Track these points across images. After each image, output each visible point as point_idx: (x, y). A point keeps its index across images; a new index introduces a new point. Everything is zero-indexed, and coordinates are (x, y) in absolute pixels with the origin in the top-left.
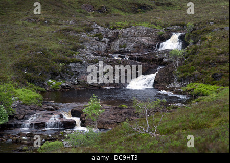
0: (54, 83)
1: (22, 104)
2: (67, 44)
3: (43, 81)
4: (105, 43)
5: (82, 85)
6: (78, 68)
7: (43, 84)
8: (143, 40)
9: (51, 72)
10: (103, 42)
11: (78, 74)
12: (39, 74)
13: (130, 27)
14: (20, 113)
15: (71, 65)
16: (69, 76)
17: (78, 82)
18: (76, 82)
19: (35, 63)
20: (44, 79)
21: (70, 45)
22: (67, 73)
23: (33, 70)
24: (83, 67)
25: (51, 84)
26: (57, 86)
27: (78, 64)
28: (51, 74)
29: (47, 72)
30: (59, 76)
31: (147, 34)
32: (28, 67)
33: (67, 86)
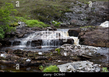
0: (56, 23)
1: (26, 27)
2: (64, 5)
3: (50, 21)
4: (83, 8)
5: (72, 25)
6: (71, 15)
7: (49, 22)
8: (103, 7)
9: (54, 16)
10: (82, 8)
11: (70, 19)
12: (47, 17)
13: (95, 2)
14: (21, 33)
15: (66, 13)
16: (65, 20)
17: (71, 24)
18: (69, 24)
19: (45, 11)
20: (50, 20)
21: (66, 5)
22: (64, 18)
23: (43, 14)
24: (73, 15)
25: (54, 23)
26: (58, 24)
27: (70, 13)
28: (54, 18)
29: (52, 16)
30: (59, 19)
31: (104, 4)
32: (40, 13)
33: (64, 25)
